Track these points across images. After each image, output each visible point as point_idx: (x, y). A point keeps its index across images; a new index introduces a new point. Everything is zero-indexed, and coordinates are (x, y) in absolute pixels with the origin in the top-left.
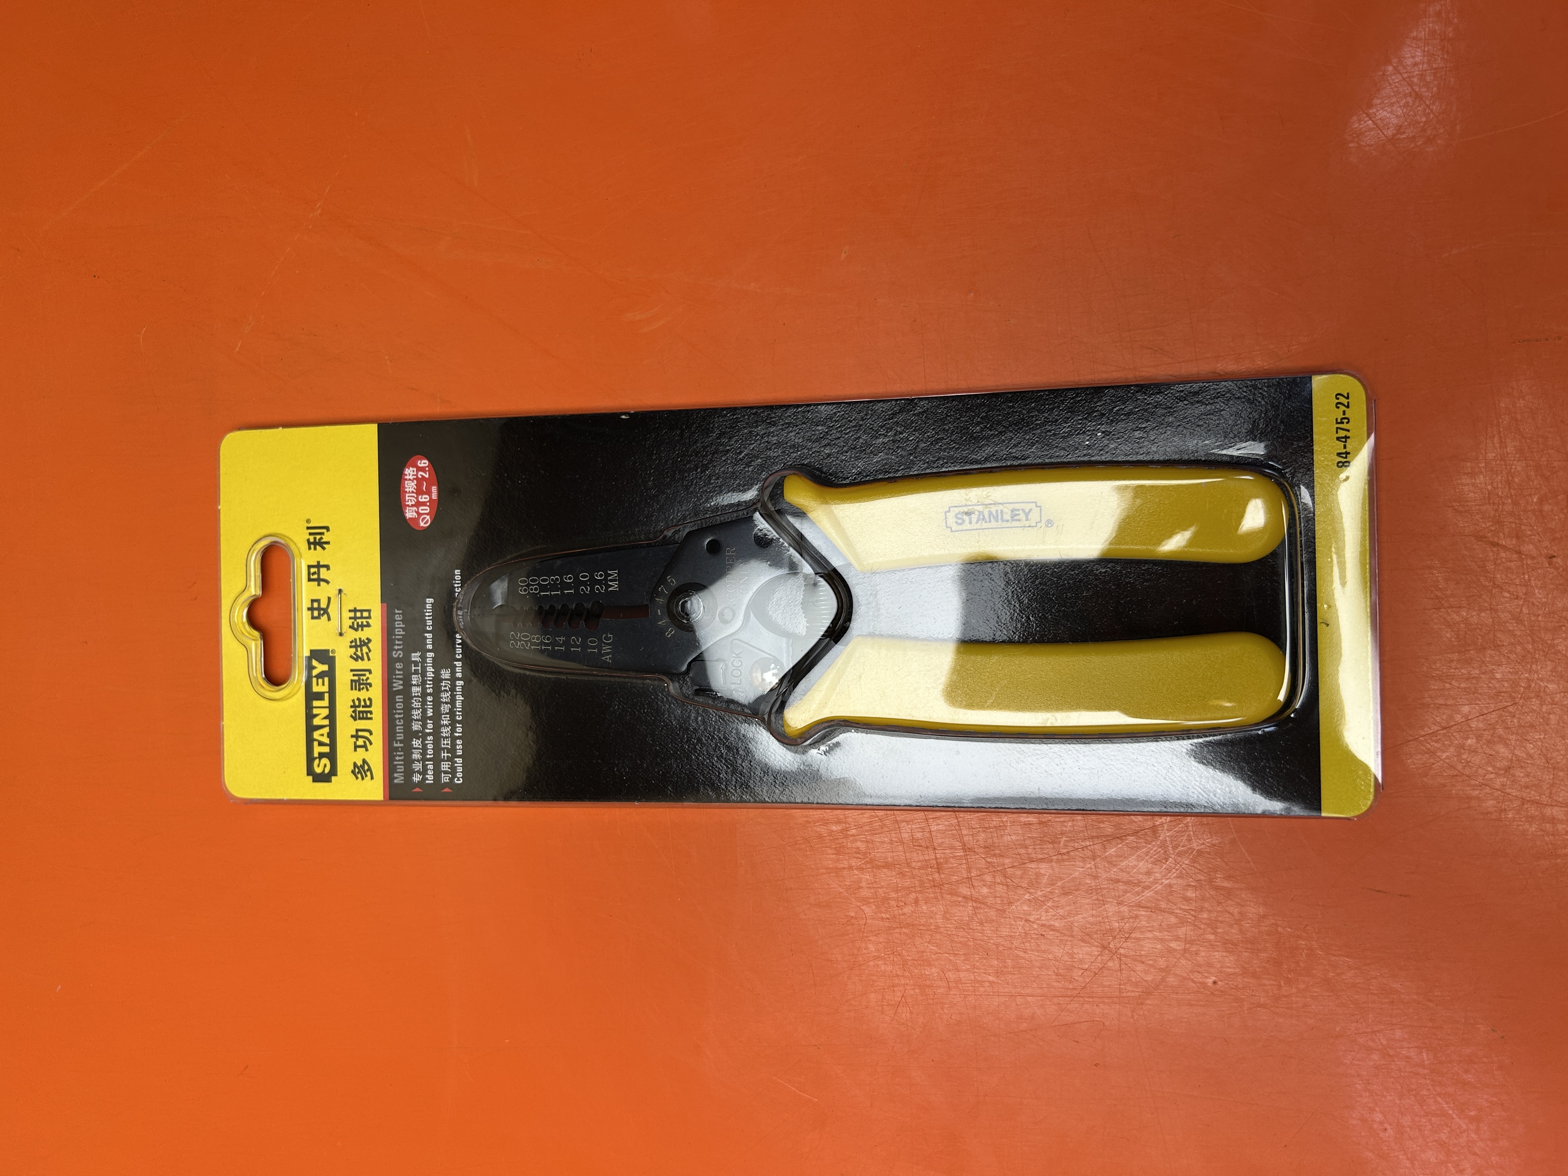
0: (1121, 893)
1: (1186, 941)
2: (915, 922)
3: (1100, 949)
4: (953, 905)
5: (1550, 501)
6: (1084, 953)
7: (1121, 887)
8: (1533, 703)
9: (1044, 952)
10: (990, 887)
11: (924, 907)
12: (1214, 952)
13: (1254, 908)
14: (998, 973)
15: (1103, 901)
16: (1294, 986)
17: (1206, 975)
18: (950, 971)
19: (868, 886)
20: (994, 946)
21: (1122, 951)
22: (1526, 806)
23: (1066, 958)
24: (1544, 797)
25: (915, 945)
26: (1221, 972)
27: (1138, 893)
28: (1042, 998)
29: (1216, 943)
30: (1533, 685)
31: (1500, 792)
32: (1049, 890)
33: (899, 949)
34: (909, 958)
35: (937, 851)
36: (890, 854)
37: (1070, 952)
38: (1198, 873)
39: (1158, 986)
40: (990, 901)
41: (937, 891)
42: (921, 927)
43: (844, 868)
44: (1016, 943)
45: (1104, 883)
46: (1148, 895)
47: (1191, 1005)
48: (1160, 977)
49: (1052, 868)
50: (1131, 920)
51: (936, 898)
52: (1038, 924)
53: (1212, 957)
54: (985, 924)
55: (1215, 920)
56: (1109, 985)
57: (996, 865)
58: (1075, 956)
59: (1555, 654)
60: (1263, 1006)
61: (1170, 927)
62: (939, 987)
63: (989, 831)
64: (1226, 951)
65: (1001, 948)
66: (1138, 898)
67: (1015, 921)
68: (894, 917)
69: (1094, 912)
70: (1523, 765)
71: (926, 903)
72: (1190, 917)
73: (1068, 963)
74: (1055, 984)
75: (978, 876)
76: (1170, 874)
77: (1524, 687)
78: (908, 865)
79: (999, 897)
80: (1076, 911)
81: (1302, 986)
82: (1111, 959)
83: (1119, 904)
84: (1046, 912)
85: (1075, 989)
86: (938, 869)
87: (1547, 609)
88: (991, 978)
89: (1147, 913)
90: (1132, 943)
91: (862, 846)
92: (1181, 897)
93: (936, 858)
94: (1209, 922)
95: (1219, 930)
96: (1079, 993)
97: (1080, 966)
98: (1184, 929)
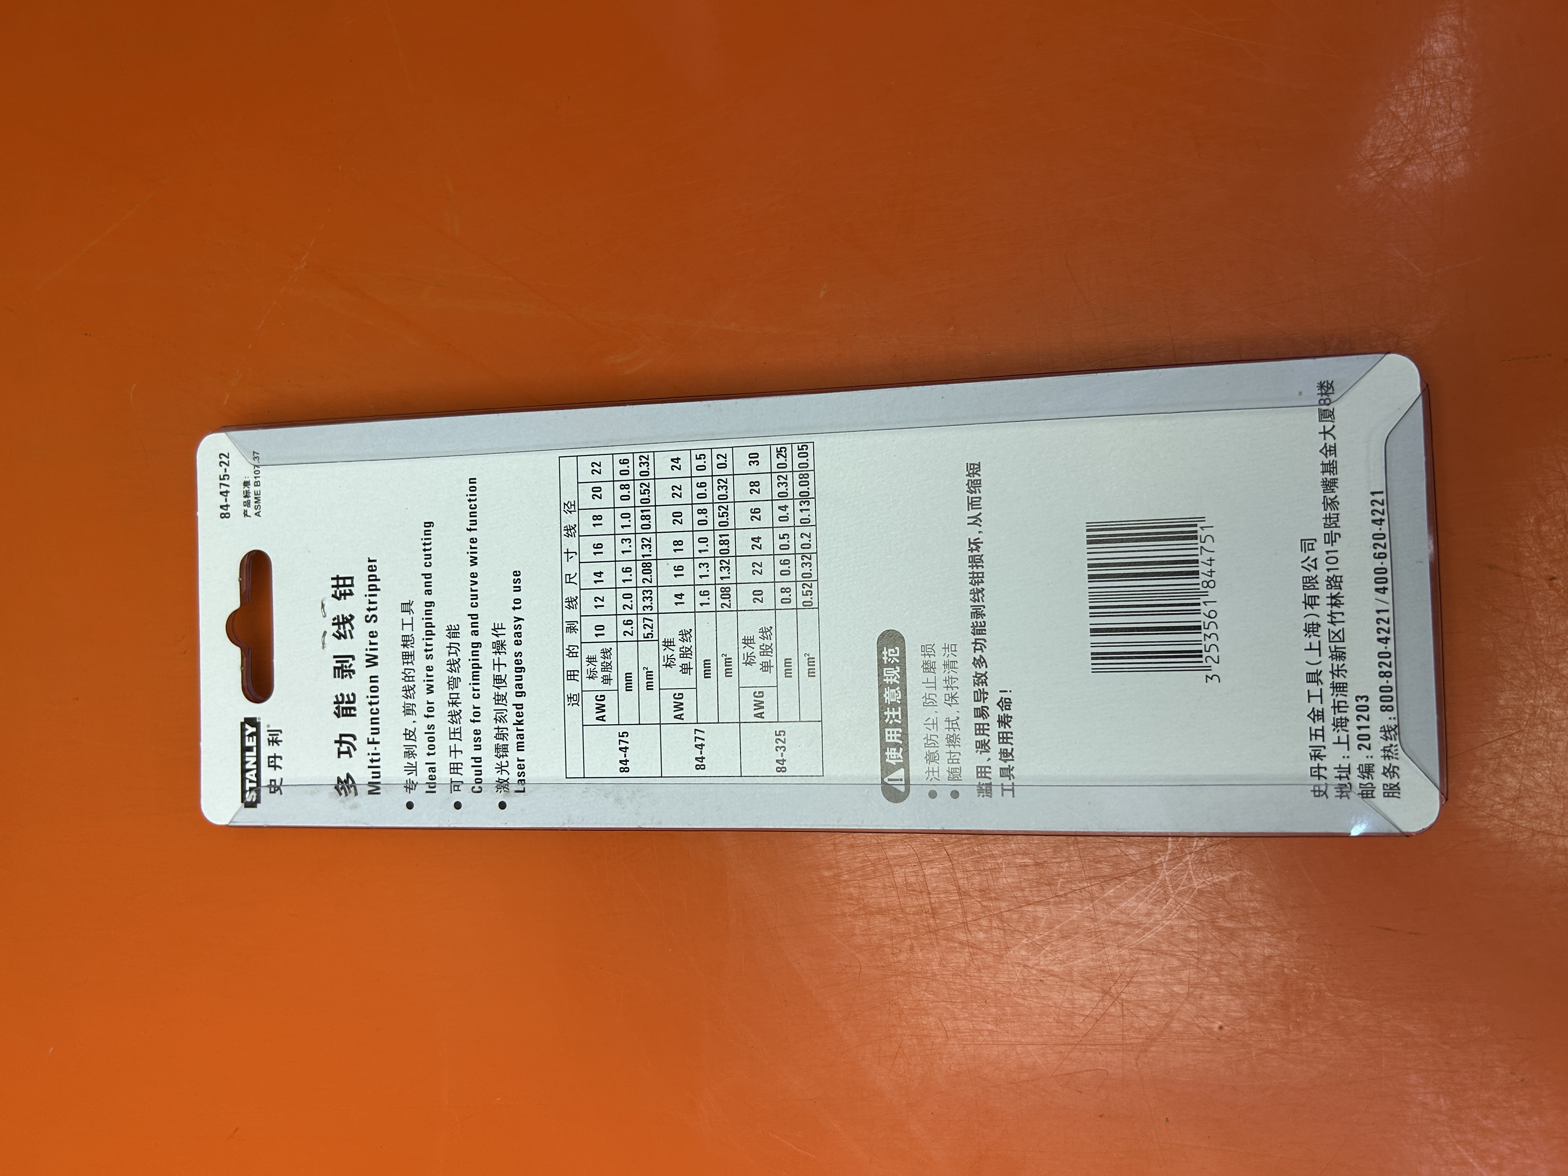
0: (1121, 936)
1: (1190, 984)
2: (911, 970)
3: (1101, 995)
4: (949, 952)
5: (1547, 521)
6: (1085, 999)
7: (1121, 929)
8: (1539, 730)
9: (1043, 998)
10: (986, 932)
11: (920, 954)
12: (1219, 995)
13: (1258, 948)
14: (997, 1021)
15: (1103, 944)
16: (1303, 1030)
17: (1212, 1020)
18: (947, 1019)
19: (862, 933)
20: (992, 994)
21: (1123, 996)
22: (1536, 837)
23: (1066, 1004)
24: (1555, 827)
25: (911, 994)
26: (1226, 1016)
27: (1138, 936)
28: (1043, 1046)
29: (1220, 987)
30: (1539, 711)
31: (1508, 824)
32: (1046, 933)
33: (894, 998)
34: (905, 1007)
35: (931, 896)
36: (883, 900)
37: (1071, 997)
38: (1199, 913)
39: (1162, 1032)
40: (987, 946)
41: (932, 937)
42: (918, 975)
43: (836, 915)
44: (1015, 990)
45: (1103, 925)
46: (1149, 937)
47: (1198, 1052)
48: (1164, 1023)
49: (1050, 911)
50: (1132, 964)
51: (931, 944)
52: (1037, 970)
53: (1217, 1001)
54: (983, 971)
55: (1218, 963)
56: (1112, 1032)
57: (992, 908)
58: (1076, 1002)
59: (1560, 678)
60: (1272, 1051)
61: (1173, 971)
62: (937, 1037)
63: (984, 873)
64: (1232, 995)
65: (999, 996)
66: (1138, 940)
67: (1013, 967)
68: (890, 965)
69: (1094, 955)
70: (1532, 794)
71: (921, 949)
72: (1192, 959)
73: (1068, 1010)
74: (1055, 1031)
75: (974, 920)
76: (1171, 915)
77: (1529, 714)
78: (902, 911)
79: (995, 942)
80: (1075, 955)
81: (1311, 1030)
82: (1113, 1004)
83: (1119, 947)
84: (1045, 957)
85: (1076, 1036)
86: (933, 913)
87: (1549, 633)
88: (990, 1027)
89: (1148, 956)
90: (1134, 987)
91: (855, 892)
92: (1183, 939)
93: (931, 903)
94: (1213, 964)
95: (1223, 973)
96: (1081, 1041)
97: (1081, 1013)
98: (1188, 971)
